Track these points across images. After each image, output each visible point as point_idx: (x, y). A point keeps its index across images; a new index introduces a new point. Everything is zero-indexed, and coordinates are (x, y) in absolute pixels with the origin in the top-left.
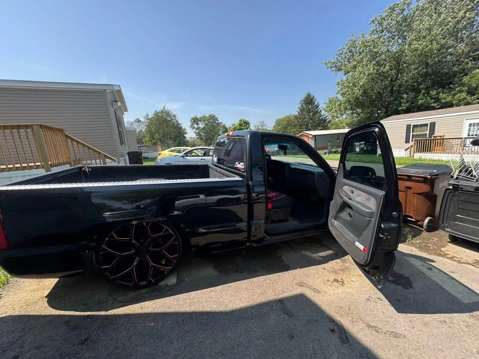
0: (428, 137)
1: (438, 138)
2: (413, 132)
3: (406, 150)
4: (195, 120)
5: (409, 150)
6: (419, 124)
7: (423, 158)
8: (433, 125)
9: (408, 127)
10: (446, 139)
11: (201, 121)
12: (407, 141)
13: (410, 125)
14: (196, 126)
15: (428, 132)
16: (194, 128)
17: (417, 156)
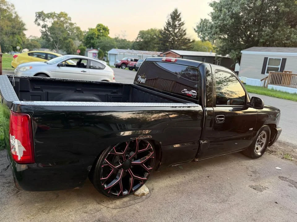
0: (279, 71)
1: (288, 73)
2: (268, 65)
3: (261, 80)
4: (40, 15)
5: (264, 81)
6: (274, 58)
7: (274, 89)
8: (284, 60)
9: (266, 59)
10: (293, 75)
11: (49, 17)
12: (263, 72)
13: (267, 58)
14: (42, 23)
15: (279, 67)
16: (39, 24)
17: (270, 87)
